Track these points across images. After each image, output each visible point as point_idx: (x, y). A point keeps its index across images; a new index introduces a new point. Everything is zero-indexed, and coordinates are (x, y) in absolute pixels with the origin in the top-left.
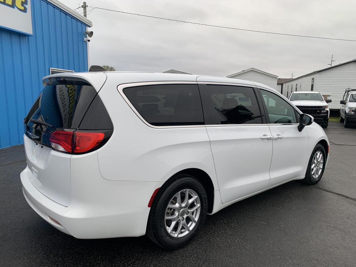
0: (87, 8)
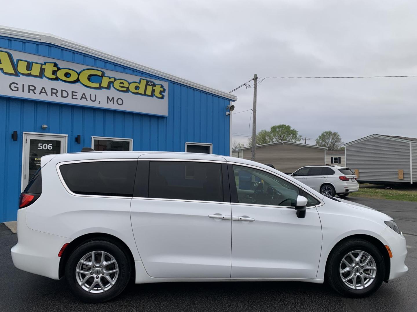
0: (257, 79)
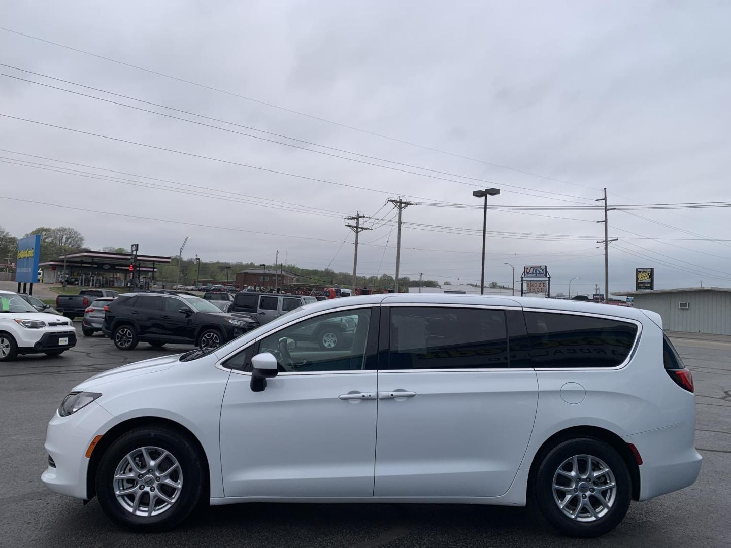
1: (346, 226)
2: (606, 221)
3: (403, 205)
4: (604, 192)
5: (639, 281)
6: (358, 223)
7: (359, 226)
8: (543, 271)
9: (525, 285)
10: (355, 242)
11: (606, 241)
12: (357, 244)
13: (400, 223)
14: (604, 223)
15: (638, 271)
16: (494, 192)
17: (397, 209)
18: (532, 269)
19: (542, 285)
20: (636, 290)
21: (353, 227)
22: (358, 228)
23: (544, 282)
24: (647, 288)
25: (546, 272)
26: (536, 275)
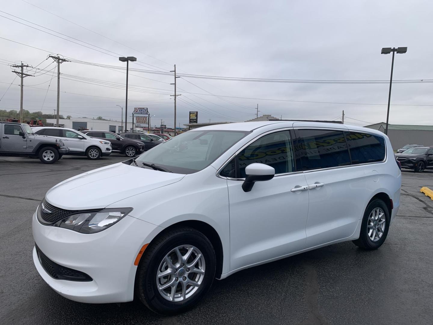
1: (12, 72)
2: (175, 84)
3: (60, 61)
4: (174, 67)
5: (191, 118)
6: (22, 70)
7: (24, 73)
8: (145, 110)
9: (135, 118)
10: (20, 84)
11: (175, 95)
12: (22, 86)
13: (59, 73)
14: (174, 85)
15: (190, 113)
16: (133, 59)
17: (56, 63)
18: (139, 109)
19: (145, 119)
20: (189, 123)
21: (19, 73)
22: (22, 74)
23: (146, 117)
24: (194, 122)
25: (147, 111)
26: (141, 113)
